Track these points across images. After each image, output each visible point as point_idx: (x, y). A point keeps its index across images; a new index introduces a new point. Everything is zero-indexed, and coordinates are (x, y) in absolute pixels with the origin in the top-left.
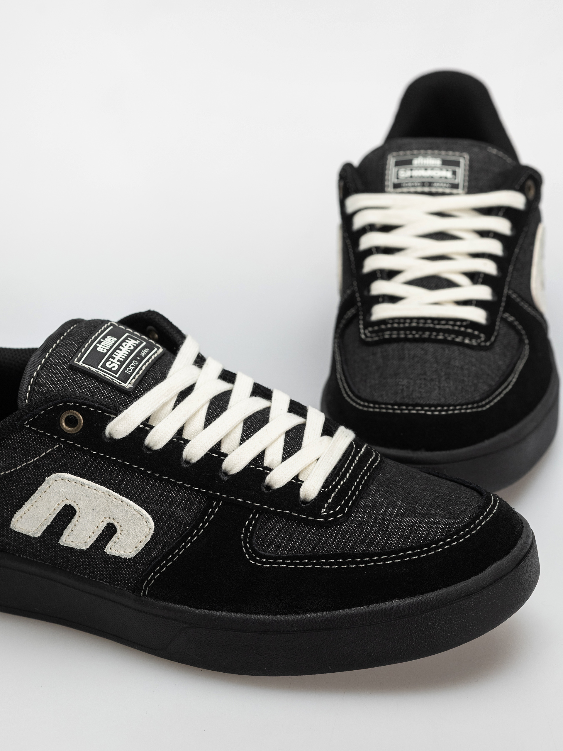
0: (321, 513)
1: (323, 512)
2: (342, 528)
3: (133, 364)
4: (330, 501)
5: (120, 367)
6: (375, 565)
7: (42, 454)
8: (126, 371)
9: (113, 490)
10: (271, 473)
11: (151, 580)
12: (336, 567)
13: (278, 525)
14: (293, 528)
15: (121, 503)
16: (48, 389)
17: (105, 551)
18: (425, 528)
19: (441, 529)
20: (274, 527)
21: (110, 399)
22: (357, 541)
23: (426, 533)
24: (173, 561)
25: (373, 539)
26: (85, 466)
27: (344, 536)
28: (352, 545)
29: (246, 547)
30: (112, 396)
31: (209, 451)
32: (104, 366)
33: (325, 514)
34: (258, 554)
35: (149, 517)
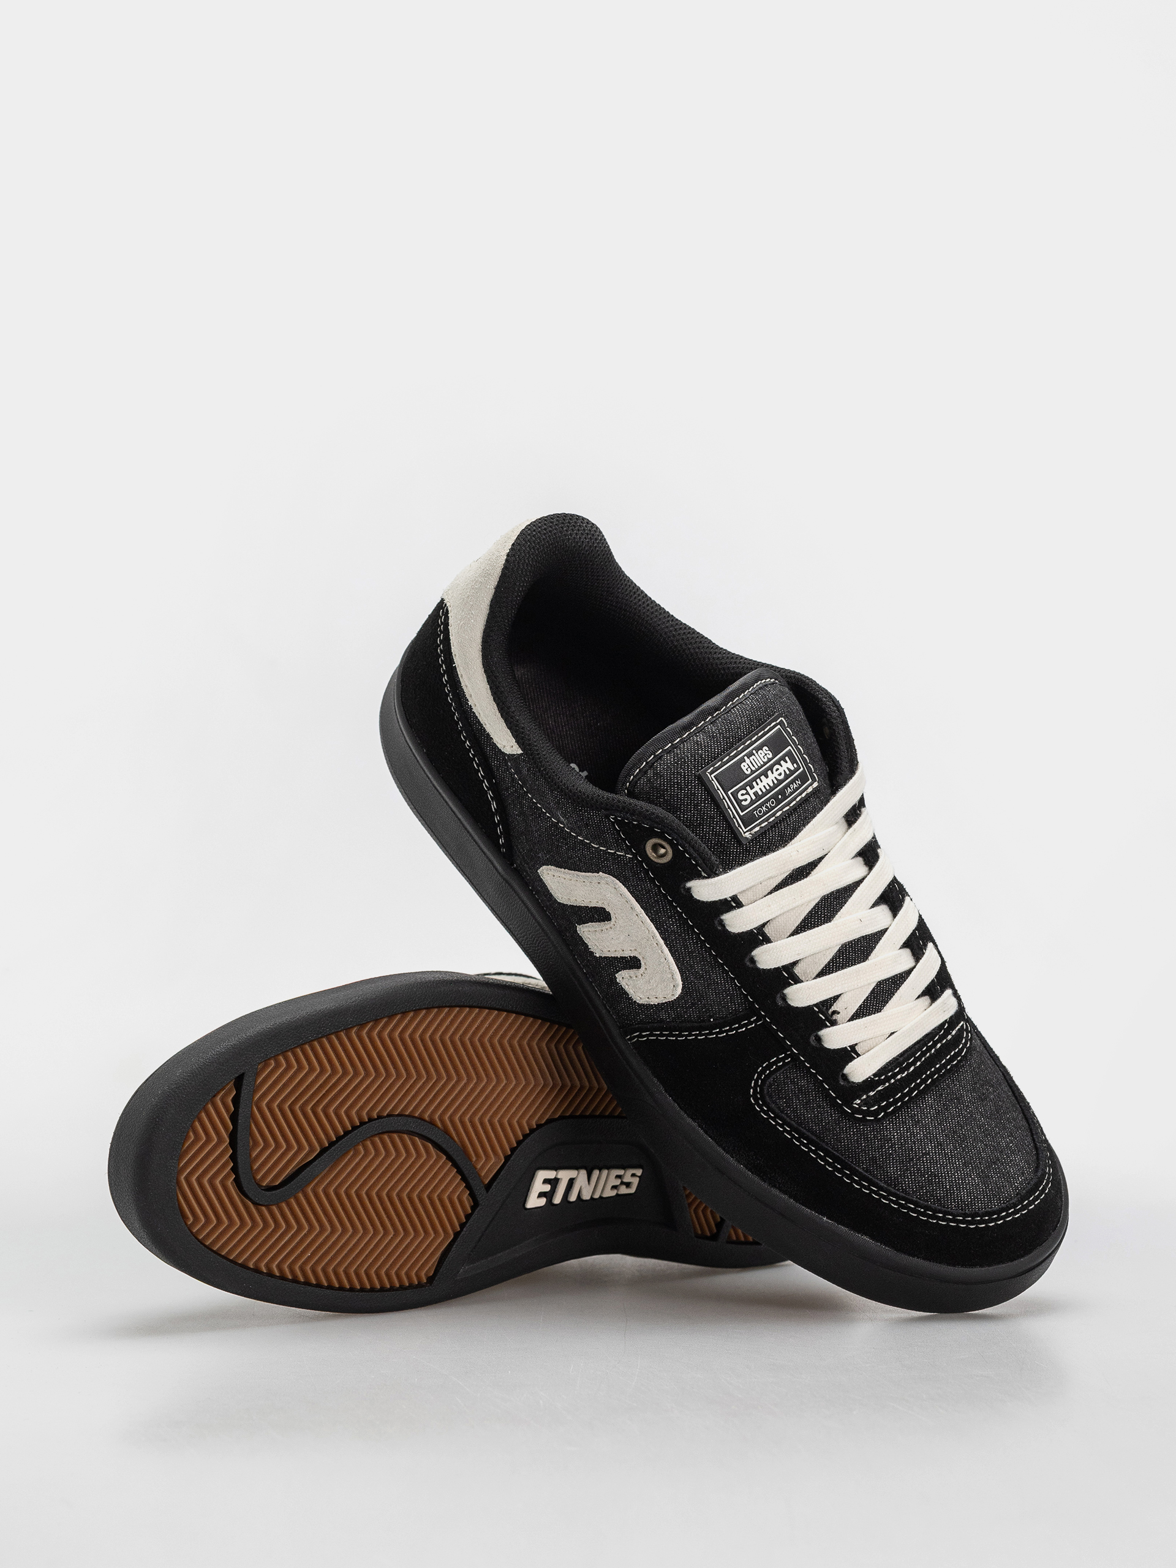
0: (852, 1103)
1: (855, 1104)
2: (864, 1131)
3: (768, 805)
4: (872, 1094)
5: (752, 802)
6: (869, 1194)
7: (611, 850)
8: (755, 812)
9: (660, 934)
10: (831, 1028)
11: (644, 1036)
12: (830, 1169)
13: (803, 1082)
14: (816, 1096)
15: (660, 951)
16: (660, 786)
17: (616, 975)
18: (946, 1187)
19: (961, 1199)
20: (797, 1081)
21: (718, 839)
22: (869, 1155)
23: (943, 1193)
24: (676, 1039)
25: (887, 1165)
26: (646, 893)
27: (861, 1141)
28: (862, 1156)
29: (756, 1082)
30: (722, 836)
31: (783, 966)
32: (735, 794)
33: (857, 1106)
34: (762, 1098)
35: (681, 983)
